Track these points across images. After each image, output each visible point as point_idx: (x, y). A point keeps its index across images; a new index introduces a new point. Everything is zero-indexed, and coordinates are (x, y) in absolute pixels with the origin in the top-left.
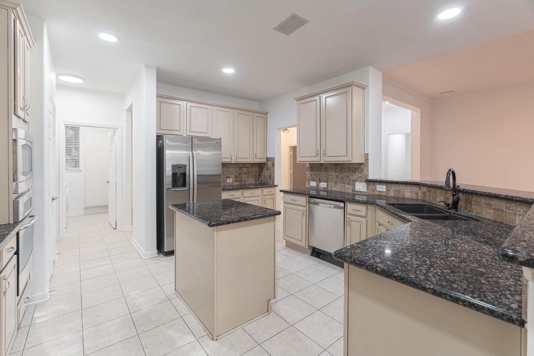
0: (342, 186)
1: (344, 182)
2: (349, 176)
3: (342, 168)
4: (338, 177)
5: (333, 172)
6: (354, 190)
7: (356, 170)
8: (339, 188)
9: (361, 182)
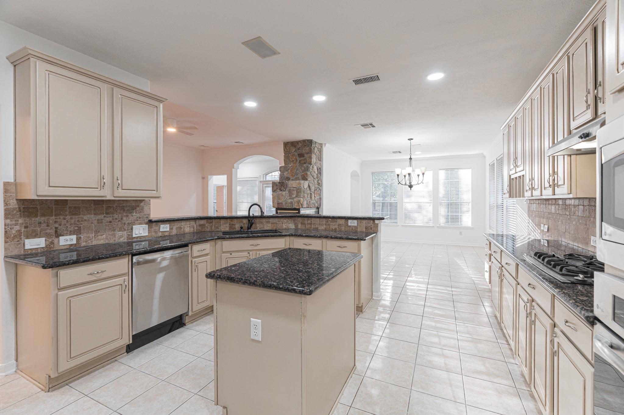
0: (109, 234)
1: (114, 228)
2: (122, 219)
3: (108, 208)
4: (102, 223)
5: (92, 215)
6: (130, 236)
7: (133, 210)
8: (103, 239)
9: (141, 224)
